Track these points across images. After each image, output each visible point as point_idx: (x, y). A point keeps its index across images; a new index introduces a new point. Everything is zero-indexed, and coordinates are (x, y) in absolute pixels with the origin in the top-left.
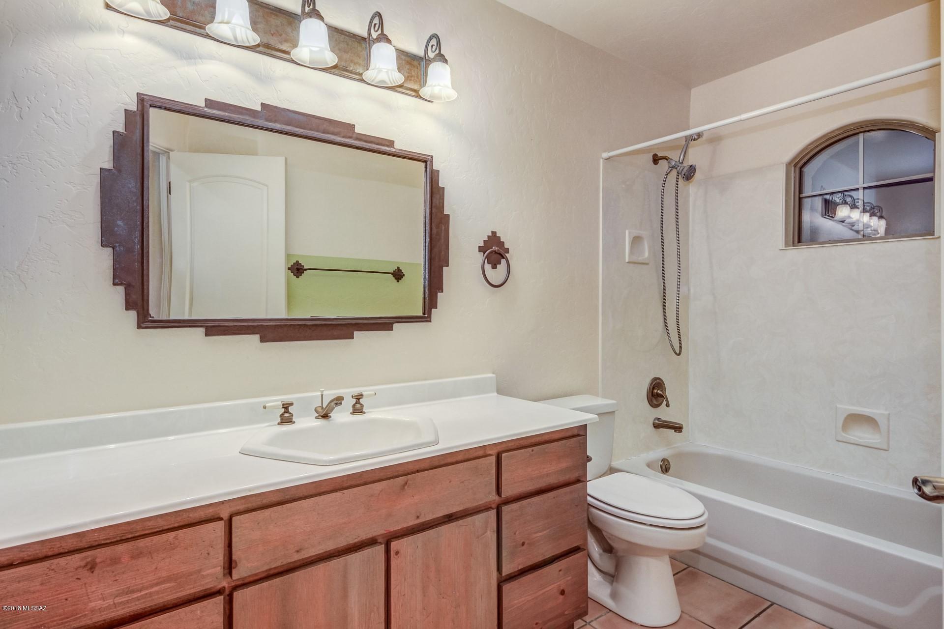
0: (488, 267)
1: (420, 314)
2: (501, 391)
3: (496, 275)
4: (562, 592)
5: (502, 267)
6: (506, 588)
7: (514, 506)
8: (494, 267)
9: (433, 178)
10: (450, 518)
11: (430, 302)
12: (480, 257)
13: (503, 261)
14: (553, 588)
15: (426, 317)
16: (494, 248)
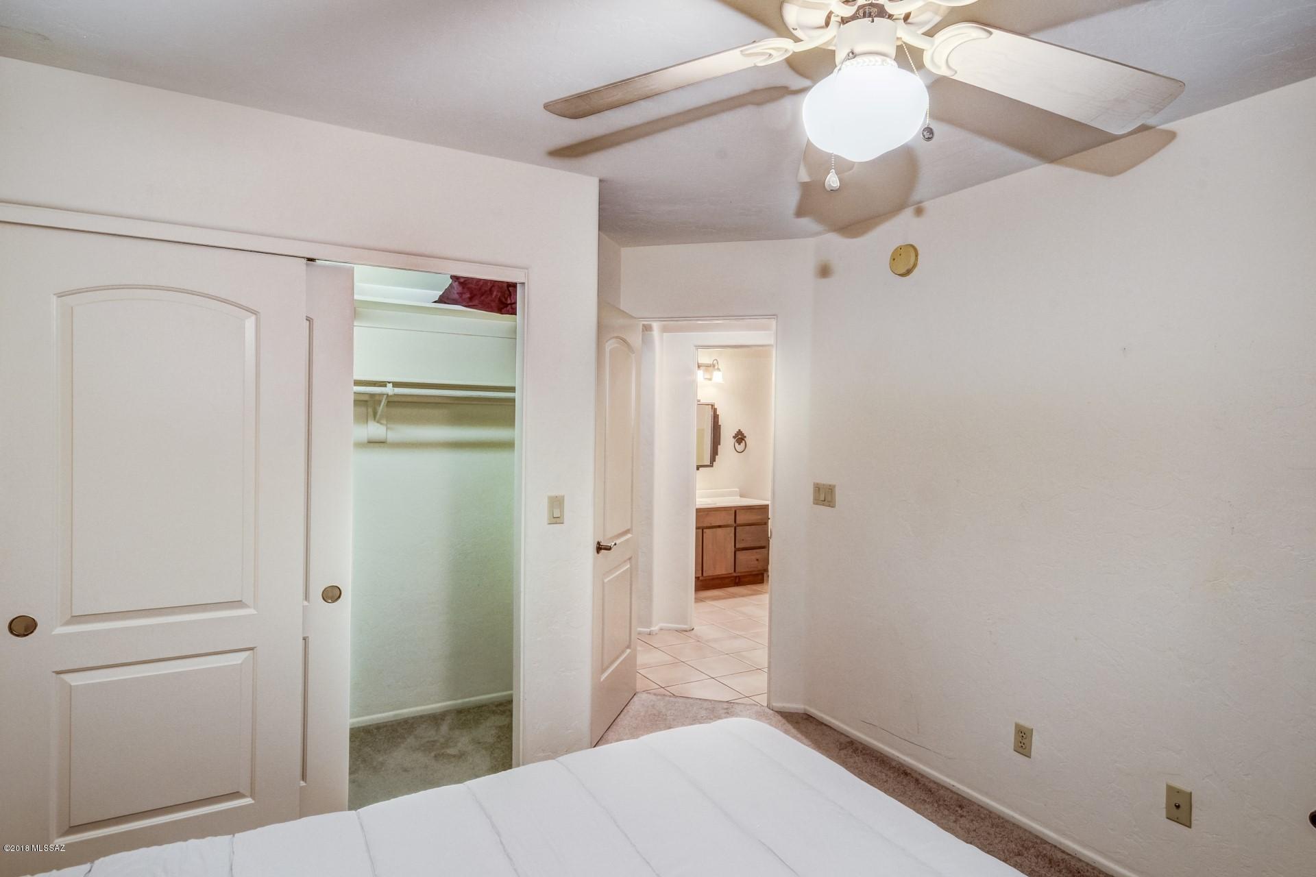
0: (737, 444)
1: (709, 464)
2: (741, 496)
3: (740, 447)
4: (757, 560)
5: (743, 444)
6: (737, 553)
7: (741, 528)
8: (739, 444)
9: (715, 410)
10: (720, 527)
11: (713, 459)
12: (734, 440)
13: (743, 442)
14: (754, 557)
15: (711, 465)
16: (740, 436)
